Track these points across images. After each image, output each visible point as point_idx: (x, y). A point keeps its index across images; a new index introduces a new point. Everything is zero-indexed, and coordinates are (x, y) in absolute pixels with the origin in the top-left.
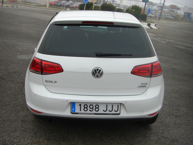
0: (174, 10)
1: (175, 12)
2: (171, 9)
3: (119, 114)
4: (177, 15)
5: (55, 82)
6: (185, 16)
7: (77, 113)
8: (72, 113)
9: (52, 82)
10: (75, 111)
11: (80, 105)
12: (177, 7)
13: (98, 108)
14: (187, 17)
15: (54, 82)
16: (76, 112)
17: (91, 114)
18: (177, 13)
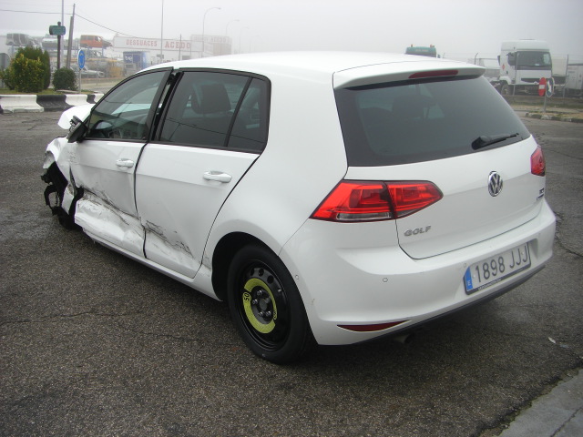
0: (94, 49)
1: (99, 55)
2: (83, 49)
3: (529, 266)
4: (109, 63)
5: (428, 228)
6: (128, 61)
7: (476, 290)
8: (468, 293)
9: (420, 231)
10: (471, 286)
11: (477, 268)
12: (102, 40)
13: (502, 264)
14: (135, 66)
15: (424, 230)
16: (474, 287)
17: (496, 281)
18: (102, 57)
